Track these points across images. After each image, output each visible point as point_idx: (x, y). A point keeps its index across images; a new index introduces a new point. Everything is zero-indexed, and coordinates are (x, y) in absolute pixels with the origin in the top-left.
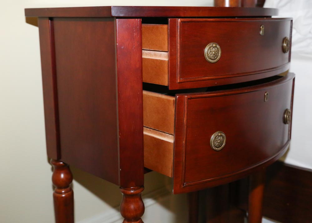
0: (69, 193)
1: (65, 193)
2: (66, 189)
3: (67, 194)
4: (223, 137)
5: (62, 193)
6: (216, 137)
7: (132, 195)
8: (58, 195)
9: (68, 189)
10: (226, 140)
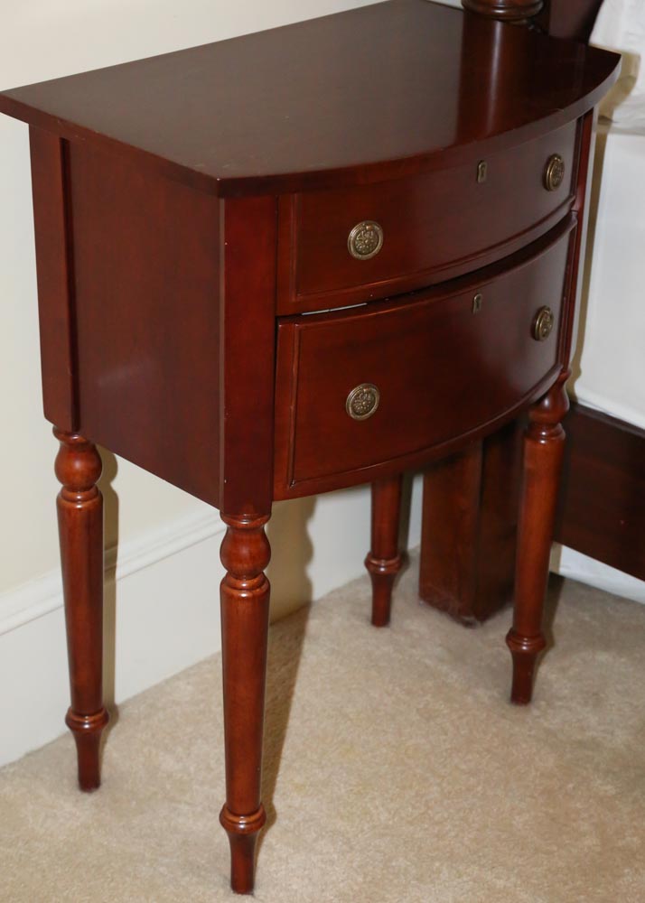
0: (95, 500)
1: (83, 501)
2: (86, 493)
3: (89, 502)
4: (373, 395)
5: (76, 501)
6: (358, 395)
7: (245, 530)
8: (69, 504)
9: (92, 490)
10: (380, 399)
